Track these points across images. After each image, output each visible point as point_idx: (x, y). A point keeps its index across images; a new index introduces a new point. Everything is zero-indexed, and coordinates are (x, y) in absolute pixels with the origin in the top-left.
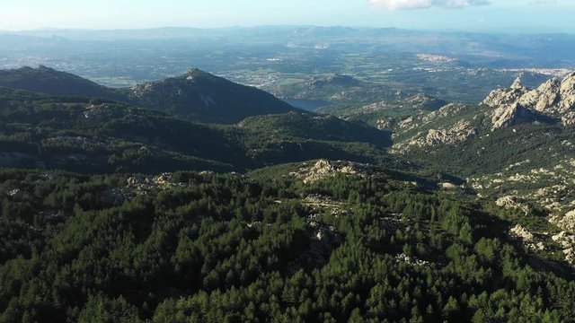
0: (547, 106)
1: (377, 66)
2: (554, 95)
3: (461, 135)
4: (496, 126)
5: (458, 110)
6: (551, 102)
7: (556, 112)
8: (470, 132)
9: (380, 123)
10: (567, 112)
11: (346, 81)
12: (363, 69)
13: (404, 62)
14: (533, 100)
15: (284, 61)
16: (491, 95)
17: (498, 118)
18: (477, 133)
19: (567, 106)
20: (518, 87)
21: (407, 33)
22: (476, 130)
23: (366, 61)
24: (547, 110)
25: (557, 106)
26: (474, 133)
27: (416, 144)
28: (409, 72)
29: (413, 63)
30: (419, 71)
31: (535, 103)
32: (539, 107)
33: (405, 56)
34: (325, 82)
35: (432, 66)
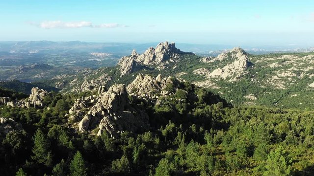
0: (150, 62)
1: (68, 60)
2: (153, 56)
3: (103, 81)
4: (122, 74)
5: (103, 70)
6: (151, 59)
7: (154, 64)
8: (108, 79)
9: (57, 84)
10: (160, 64)
11: (44, 67)
12: (59, 62)
13: (83, 57)
14: (142, 59)
15: (4, 60)
16: (121, 60)
17: (123, 70)
18: (112, 79)
19: (160, 61)
20: (135, 54)
21: (85, 44)
22: (111, 78)
23: (60, 58)
24: (150, 64)
25: (155, 61)
26: (110, 80)
27: (75, 90)
28: (86, 62)
29: (89, 57)
30: (91, 61)
31: (144, 61)
32: (146, 63)
33: (83, 54)
34: (30, 68)
35: (99, 58)
